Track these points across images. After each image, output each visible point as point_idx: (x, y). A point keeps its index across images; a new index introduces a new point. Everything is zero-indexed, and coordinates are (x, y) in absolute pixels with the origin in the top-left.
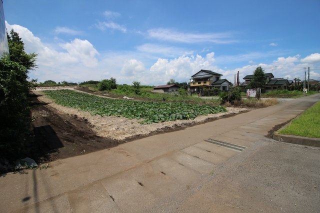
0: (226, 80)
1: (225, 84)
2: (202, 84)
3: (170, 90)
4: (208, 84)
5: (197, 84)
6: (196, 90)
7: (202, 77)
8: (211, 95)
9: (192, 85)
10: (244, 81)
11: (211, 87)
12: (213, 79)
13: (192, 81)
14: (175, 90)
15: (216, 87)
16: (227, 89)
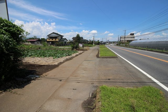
0: (66, 39)
1: (65, 40)
2: (54, 40)
3: (35, 43)
4: (57, 40)
5: (51, 40)
6: (50, 43)
7: (54, 36)
8: (60, 46)
9: (48, 40)
10: (72, 39)
11: (59, 42)
12: (60, 38)
13: (48, 38)
14: (39, 43)
15: (61, 42)
16: (67, 43)
